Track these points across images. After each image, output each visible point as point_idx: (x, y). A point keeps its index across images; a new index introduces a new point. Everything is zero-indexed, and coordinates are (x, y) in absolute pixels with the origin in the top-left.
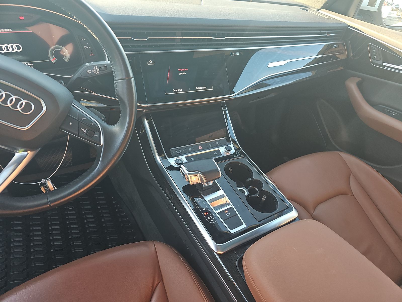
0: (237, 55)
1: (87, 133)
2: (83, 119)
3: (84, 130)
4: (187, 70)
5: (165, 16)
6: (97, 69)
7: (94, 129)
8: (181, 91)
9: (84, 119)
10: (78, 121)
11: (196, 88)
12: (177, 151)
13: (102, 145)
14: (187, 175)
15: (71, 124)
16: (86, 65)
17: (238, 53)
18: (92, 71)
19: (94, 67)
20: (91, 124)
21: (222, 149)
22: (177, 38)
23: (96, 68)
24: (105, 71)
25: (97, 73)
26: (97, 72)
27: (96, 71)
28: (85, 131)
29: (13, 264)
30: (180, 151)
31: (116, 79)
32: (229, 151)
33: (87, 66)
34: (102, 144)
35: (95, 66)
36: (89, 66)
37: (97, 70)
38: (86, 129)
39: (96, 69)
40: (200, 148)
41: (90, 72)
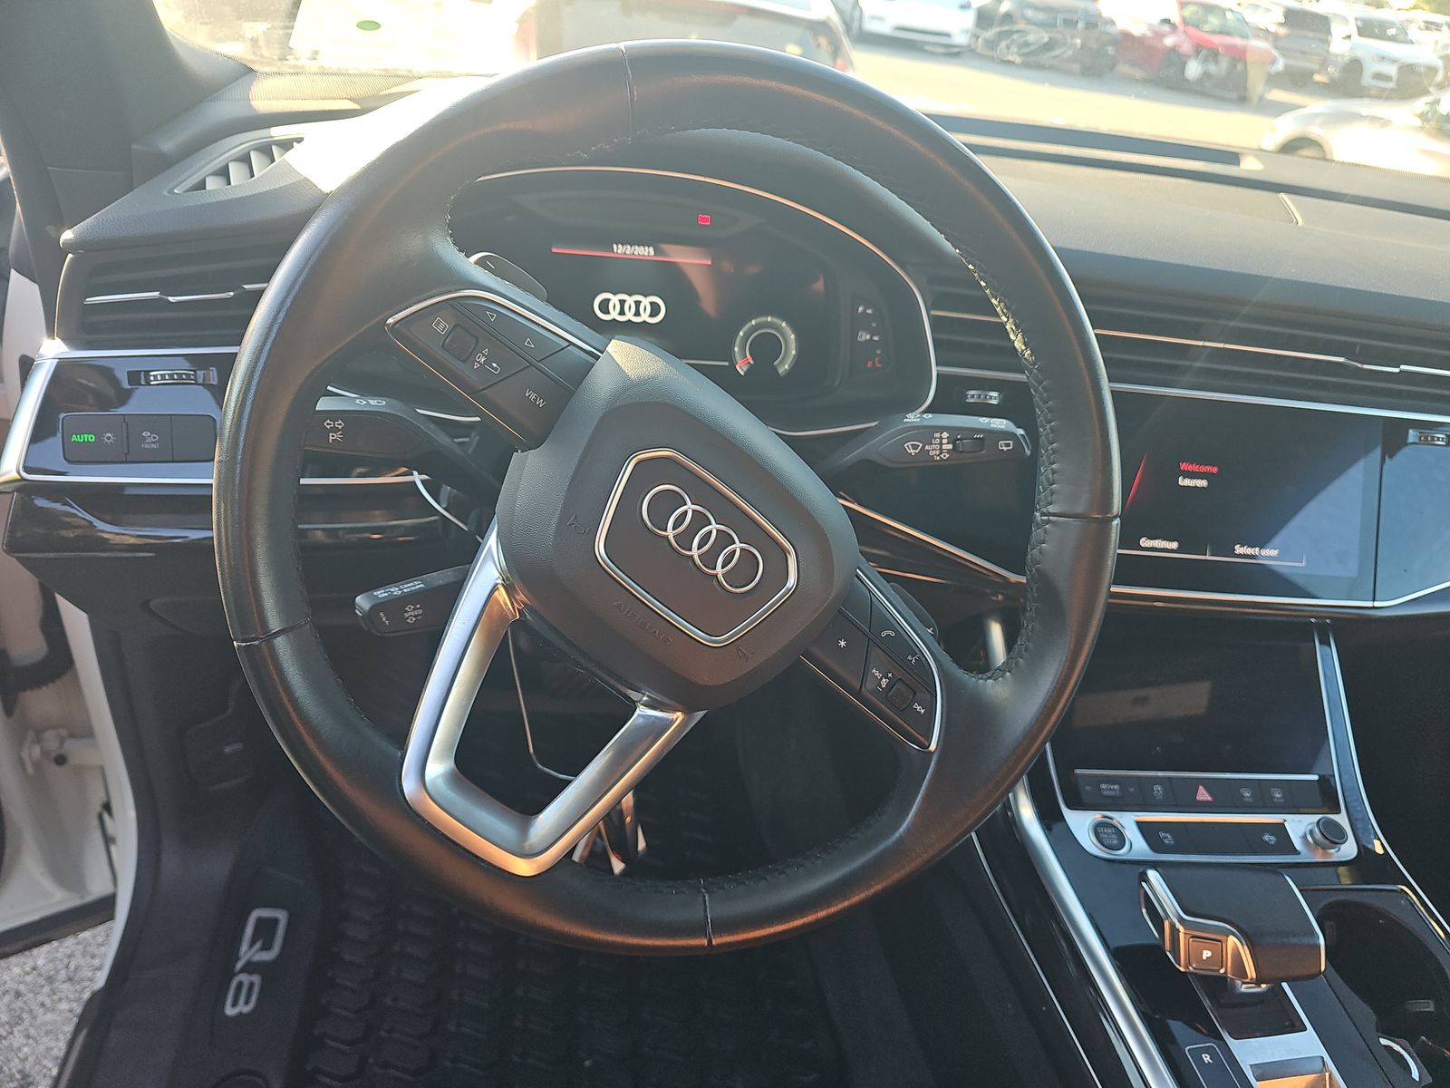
0: (1438, 443)
1: (890, 691)
2: (884, 634)
3: (881, 679)
4: (1215, 470)
5: (1185, 262)
6: (945, 441)
7: (915, 680)
8: (1172, 551)
9: (890, 632)
10: (869, 639)
11: (1237, 547)
12: (1104, 786)
13: (933, 750)
14: (1173, 926)
15: (842, 643)
16: (908, 420)
17: (1443, 436)
18: (923, 447)
19: (937, 435)
20: (910, 658)
21: (1299, 826)
22: (1201, 343)
23: (941, 438)
24: (970, 455)
25: (942, 456)
26: (941, 453)
27: (941, 448)
28: (884, 682)
29: (395, 999)
30: (1116, 787)
31: (1051, 509)
32: (1331, 842)
33: (908, 425)
34: (933, 747)
35: (942, 429)
36: (918, 427)
37: (944, 447)
38: (890, 675)
39: (941, 444)
40: (1203, 795)
41: (915, 447)
